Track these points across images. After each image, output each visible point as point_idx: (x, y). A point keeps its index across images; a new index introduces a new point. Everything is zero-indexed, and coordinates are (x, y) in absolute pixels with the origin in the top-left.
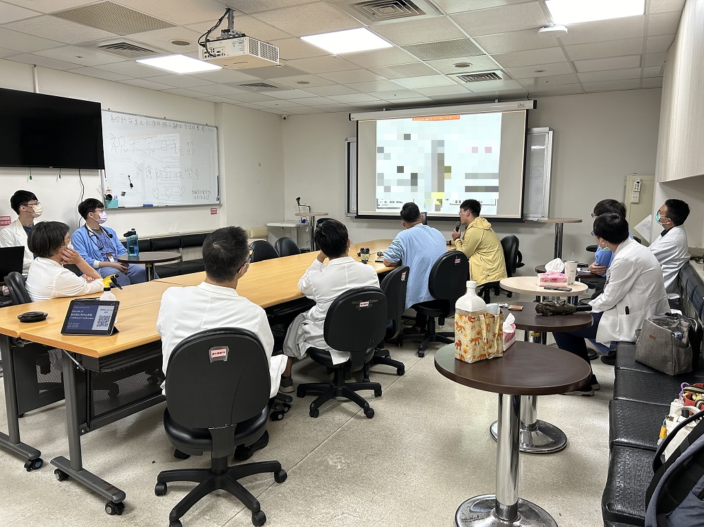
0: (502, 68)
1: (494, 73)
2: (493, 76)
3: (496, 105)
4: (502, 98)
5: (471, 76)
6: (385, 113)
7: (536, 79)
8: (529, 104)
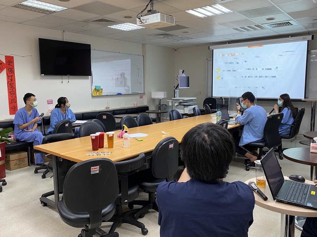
0: (293, 19)
1: (288, 22)
2: (288, 23)
3: (290, 38)
4: (293, 35)
5: (276, 24)
6: (228, 45)
7: (313, 24)
8: (310, 37)
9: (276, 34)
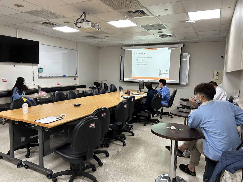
0: (173, 33)
1: (170, 35)
3: (171, 46)
4: (173, 43)
5: (163, 36)
7: (184, 37)
8: (182, 46)
9: (163, 42)
